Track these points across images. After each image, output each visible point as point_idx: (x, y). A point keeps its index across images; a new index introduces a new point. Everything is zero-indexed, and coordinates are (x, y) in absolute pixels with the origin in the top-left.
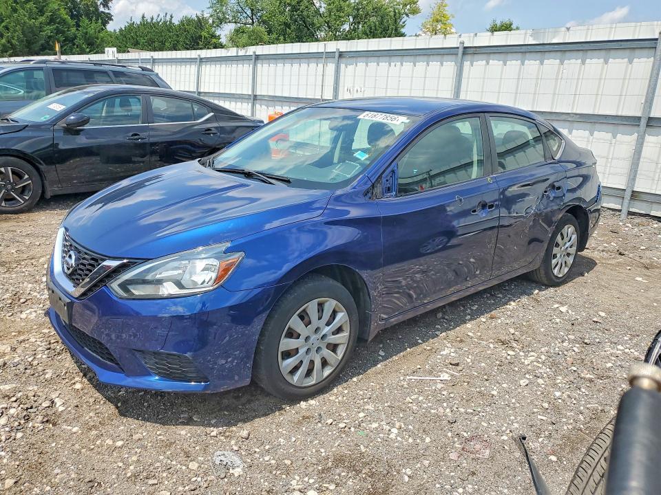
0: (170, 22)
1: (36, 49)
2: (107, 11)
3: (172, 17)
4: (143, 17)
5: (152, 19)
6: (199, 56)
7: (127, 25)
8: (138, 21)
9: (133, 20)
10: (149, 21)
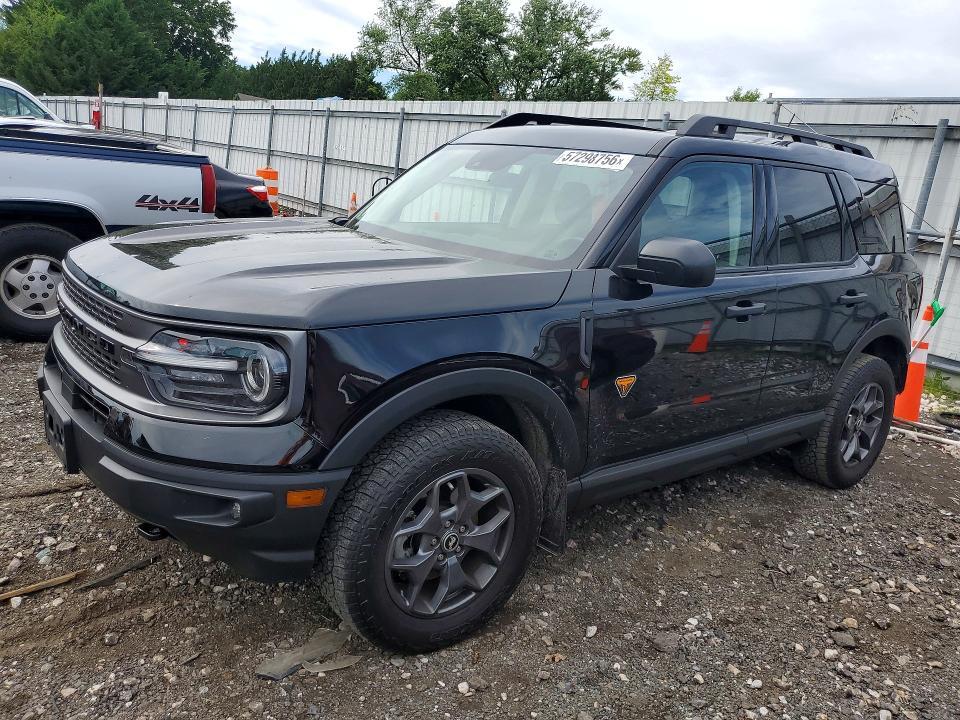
0: (317, 61)
1: (115, 86)
2: (225, 43)
3: (319, 54)
4: (284, 53)
5: (294, 55)
6: (403, 109)
7: (260, 61)
8: (275, 57)
9: (269, 55)
10: (290, 57)
